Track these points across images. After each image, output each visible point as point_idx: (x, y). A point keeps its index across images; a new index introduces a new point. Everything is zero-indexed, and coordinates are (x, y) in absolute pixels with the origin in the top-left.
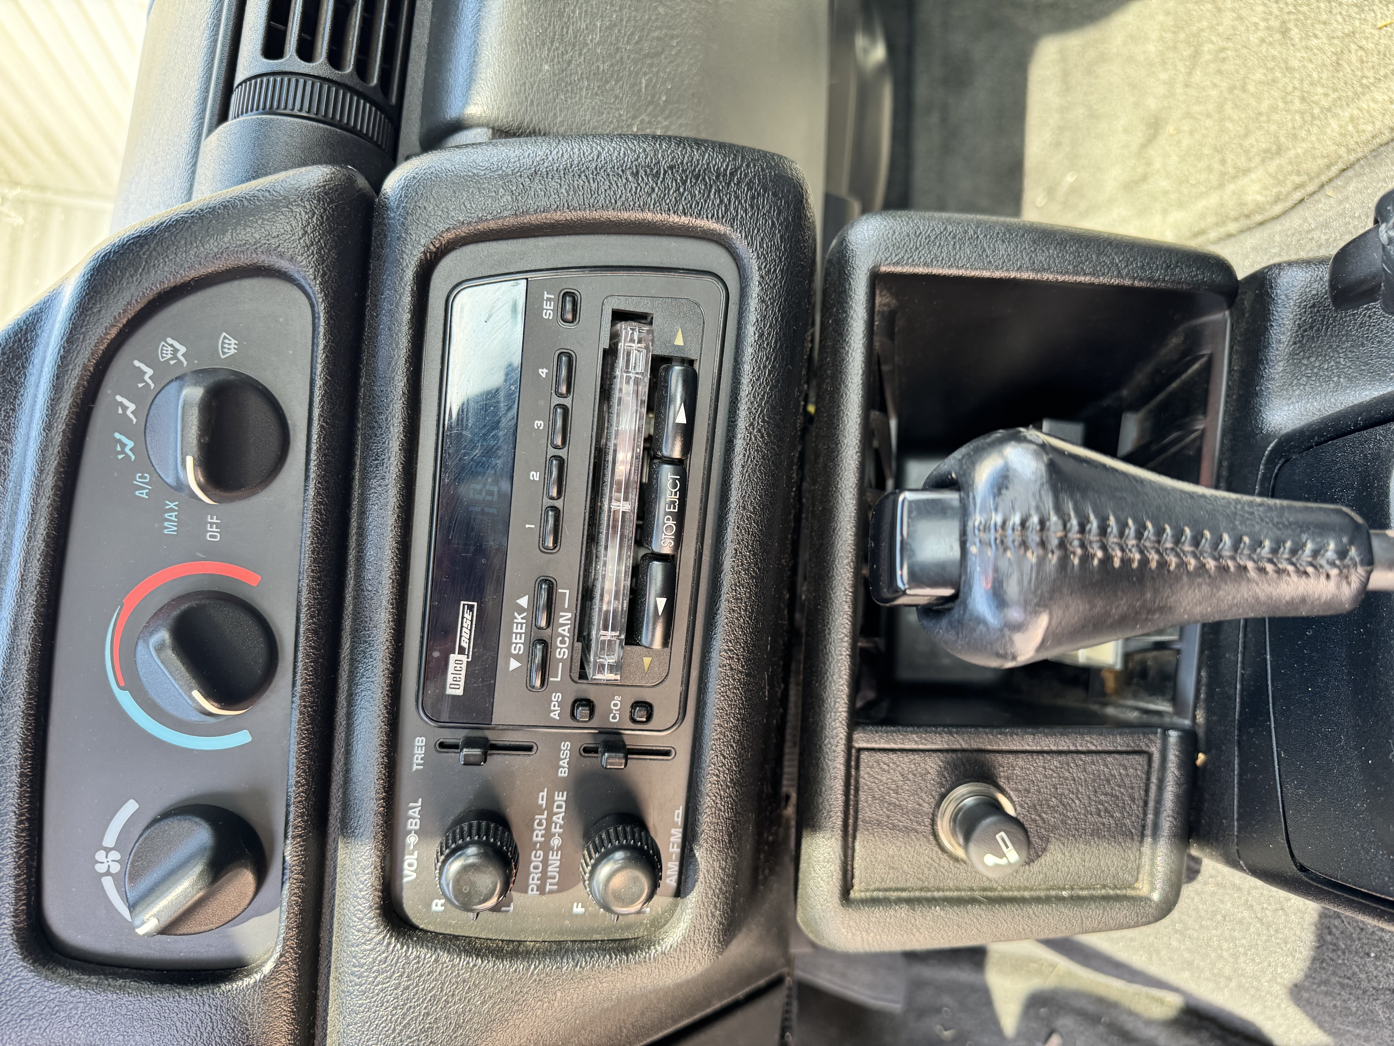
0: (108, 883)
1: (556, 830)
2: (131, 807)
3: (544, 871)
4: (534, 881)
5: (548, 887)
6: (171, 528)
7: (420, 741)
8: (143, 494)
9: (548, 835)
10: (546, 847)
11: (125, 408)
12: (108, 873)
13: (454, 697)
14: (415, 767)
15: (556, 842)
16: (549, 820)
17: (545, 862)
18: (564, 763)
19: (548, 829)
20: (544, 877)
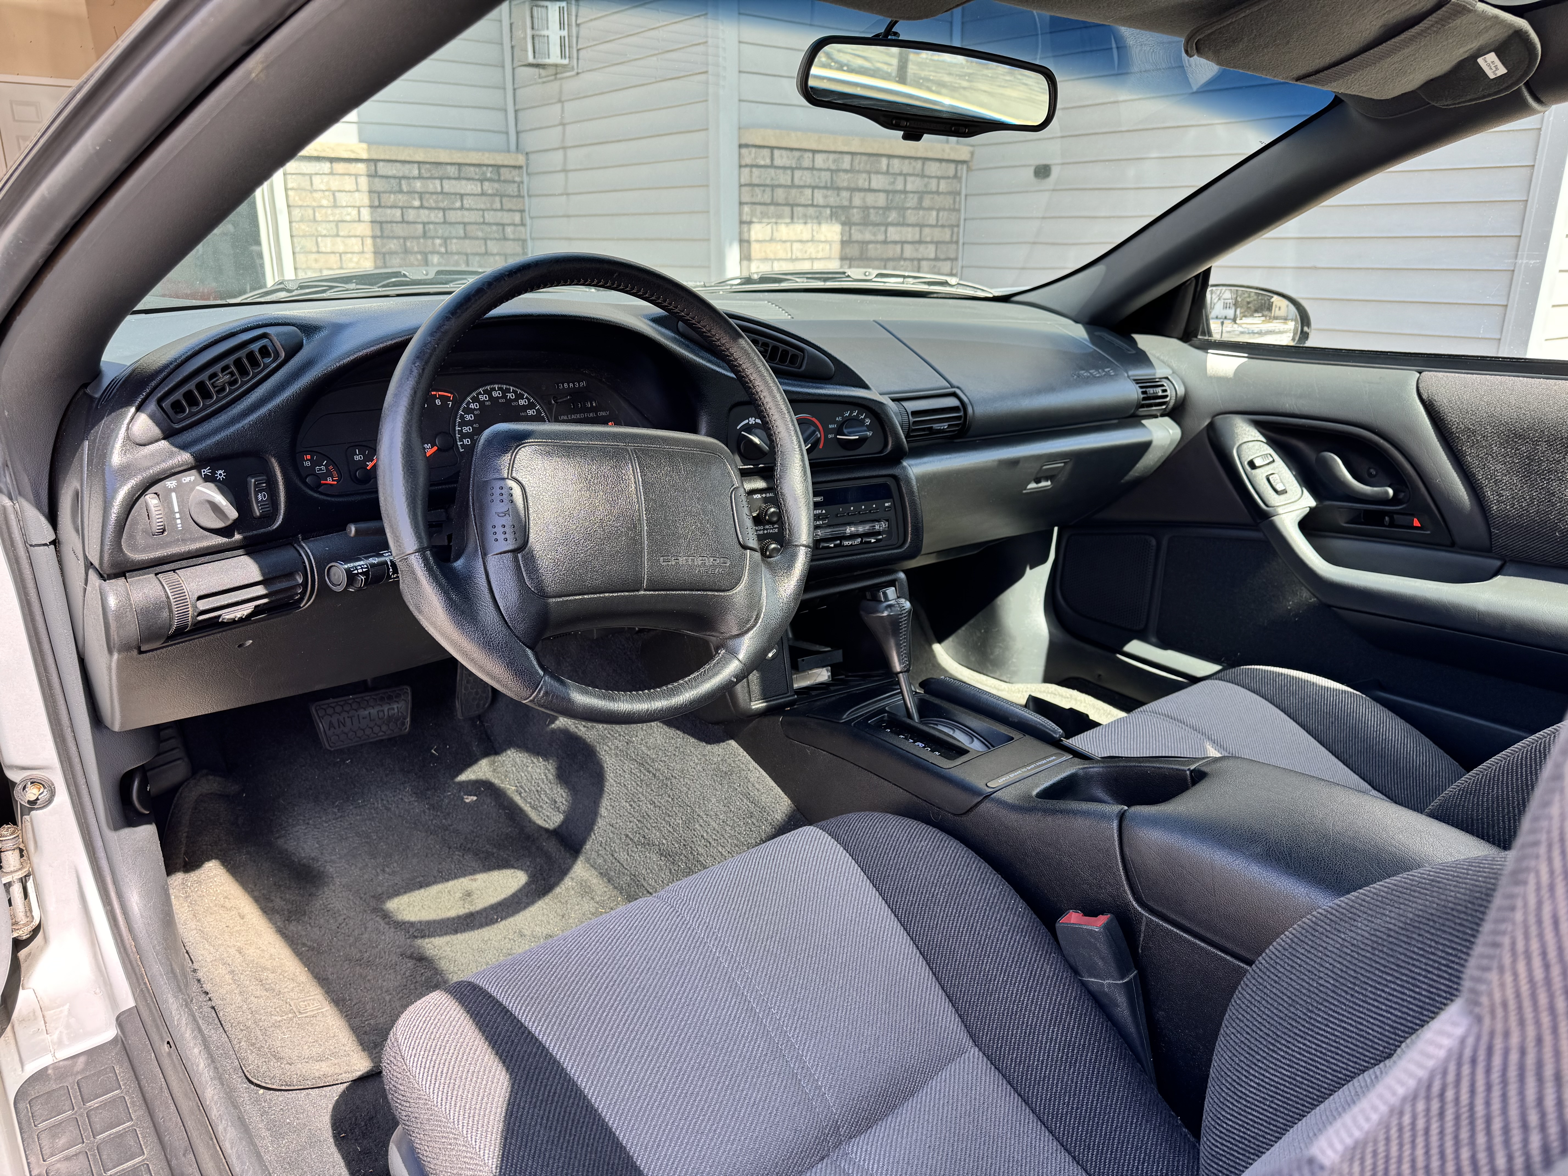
0: (746, 421)
8: (836, 419)
11: (855, 413)
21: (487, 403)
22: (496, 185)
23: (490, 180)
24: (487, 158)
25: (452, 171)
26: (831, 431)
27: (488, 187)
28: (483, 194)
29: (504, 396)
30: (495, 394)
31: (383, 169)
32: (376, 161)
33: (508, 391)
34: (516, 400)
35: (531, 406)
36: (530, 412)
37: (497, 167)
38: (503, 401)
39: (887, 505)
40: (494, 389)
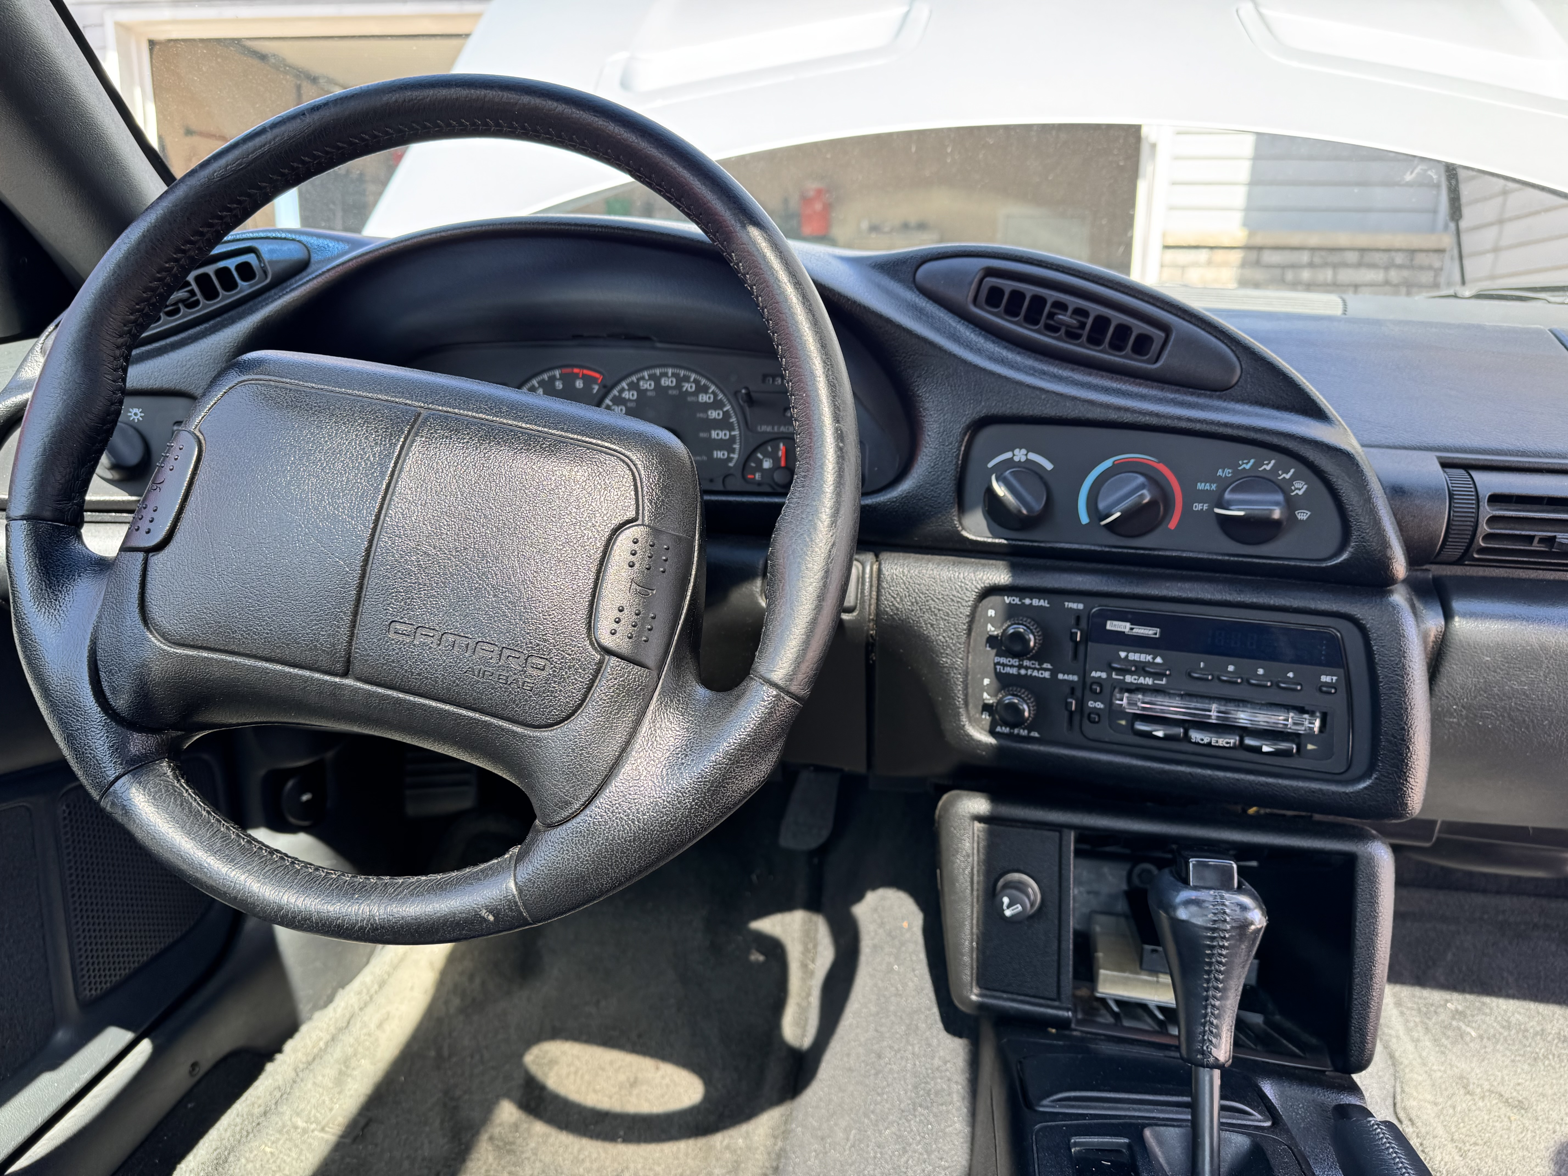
0: (1008, 455)
1: (1029, 672)
2: (1049, 466)
3: (1007, 665)
4: (1003, 660)
5: (998, 667)
6: (1201, 486)
7: (1081, 606)
8: (1220, 473)
9: (1027, 668)
10: (1020, 667)
11: (1267, 464)
12: (1014, 455)
13: (1105, 625)
14: (1066, 604)
15: (1023, 672)
16: (1034, 669)
17: (1012, 666)
18: (1066, 677)
19: (1030, 668)
20: (1004, 665)
21: (649, 394)
22: (1405, 273)
23: (1400, 267)
24: (1400, 241)
25: (1352, 257)
26: (1203, 496)
27: (1394, 275)
28: (1387, 283)
29: (679, 386)
30: (665, 382)
31: (1269, 257)
32: (1260, 249)
33: (687, 379)
34: (696, 393)
35: (717, 405)
36: (713, 414)
37: (1413, 252)
38: (675, 392)
39: (1325, 679)
40: (665, 375)
